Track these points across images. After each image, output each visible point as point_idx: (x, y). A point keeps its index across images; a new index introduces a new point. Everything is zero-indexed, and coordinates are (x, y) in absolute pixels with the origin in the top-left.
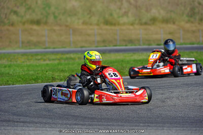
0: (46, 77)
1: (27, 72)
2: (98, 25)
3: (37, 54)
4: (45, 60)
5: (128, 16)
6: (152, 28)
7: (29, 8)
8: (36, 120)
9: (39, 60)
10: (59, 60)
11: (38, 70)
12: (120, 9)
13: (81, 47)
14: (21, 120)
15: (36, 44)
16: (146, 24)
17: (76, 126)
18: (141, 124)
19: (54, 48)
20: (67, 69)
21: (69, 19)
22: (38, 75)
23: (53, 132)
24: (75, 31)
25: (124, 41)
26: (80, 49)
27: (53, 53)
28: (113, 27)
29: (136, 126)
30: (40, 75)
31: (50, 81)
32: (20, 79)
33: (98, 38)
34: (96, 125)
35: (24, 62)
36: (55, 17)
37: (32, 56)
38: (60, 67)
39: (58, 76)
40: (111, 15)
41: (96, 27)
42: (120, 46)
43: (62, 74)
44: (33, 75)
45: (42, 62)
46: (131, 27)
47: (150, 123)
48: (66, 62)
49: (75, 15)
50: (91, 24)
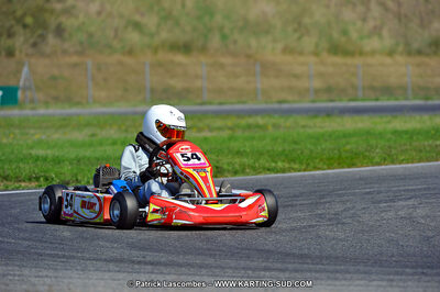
2: (316, 54)
4: (200, 130)
5: (380, 37)
6: (433, 62)
7: (168, 17)
10: (230, 128)
12: (364, 20)
13: (280, 102)
15: (182, 95)
16: (419, 52)
19: (221, 104)
20: (248, 150)
21: (253, 42)
24: (267, 68)
25: (373, 89)
26: (276, 106)
27: (217, 114)
28: (349, 60)
33: (317, 84)
36: (224, 37)
38: (235, 145)
39: (229, 164)
40: (345, 32)
41: (312, 59)
42: (363, 100)
43: (237, 160)
46: (388, 60)
48: (247, 134)
49: (267, 32)
50: (301, 53)
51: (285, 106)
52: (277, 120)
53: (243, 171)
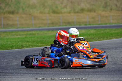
0: (18, 46)
1: (6, 43)
2: (49, 13)
3: (12, 31)
4: (17, 35)
5: (67, 8)
6: (82, 15)
7: (7, 4)
8: (12, 71)
9: (14, 35)
10: (26, 35)
11: (13, 42)
12: (62, 3)
14: (3, 72)
15: (12, 26)
16: (78, 12)
17: (36, 75)
18: (76, 73)
19: (23, 28)
20: (30, 41)
21: (31, 11)
22: (13, 44)
23: (22, 79)
24: (35, 18)
25: (65, 23)
26: (38, 28)
27: (22, 31)
28: (58, 15)
29: (72, 74)
30: (14, 44)
31: (20, 48)
32: (2, 47)
33: (49, 22)
34: (48, 74)
35: (4, 37)
36: (23, 9)
37: (10, 33)
38: (27, 39)
39: (25, 45)
40: (57, 7)
41: (48, 15)
42: (63, 26)
43: (27, 44)
44: (10, 44)
45: (15, 37)
46: (69, 15)
47: (81, 72)
48: (30, 36)
49: (35, 8)
50: (45, 13)
51: (40, 28)
52: (38, 32)
53: (29, 47)
